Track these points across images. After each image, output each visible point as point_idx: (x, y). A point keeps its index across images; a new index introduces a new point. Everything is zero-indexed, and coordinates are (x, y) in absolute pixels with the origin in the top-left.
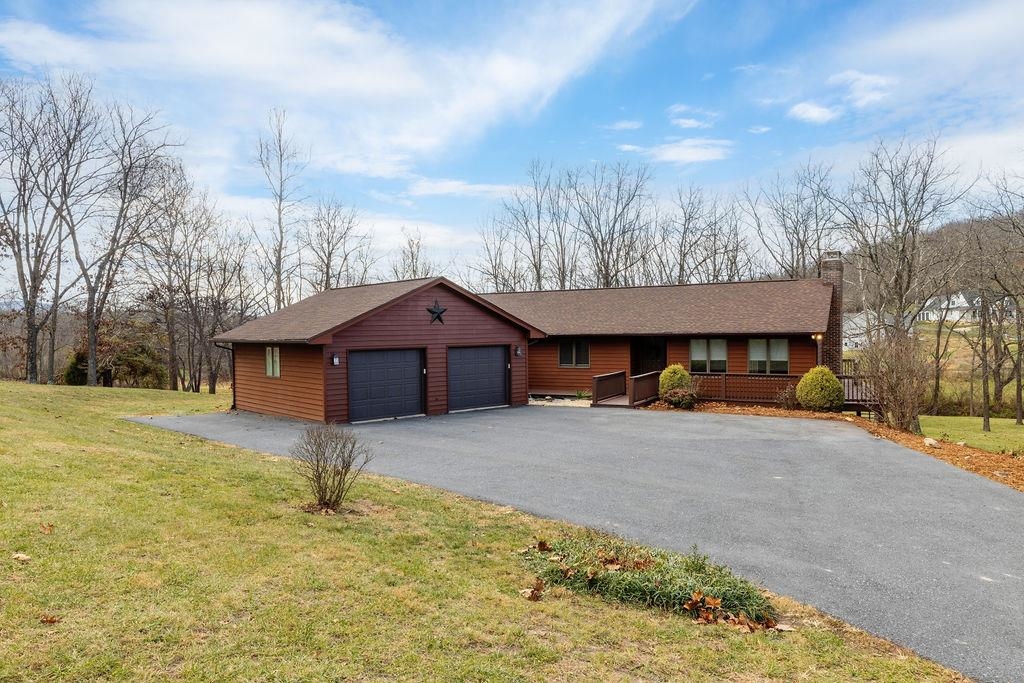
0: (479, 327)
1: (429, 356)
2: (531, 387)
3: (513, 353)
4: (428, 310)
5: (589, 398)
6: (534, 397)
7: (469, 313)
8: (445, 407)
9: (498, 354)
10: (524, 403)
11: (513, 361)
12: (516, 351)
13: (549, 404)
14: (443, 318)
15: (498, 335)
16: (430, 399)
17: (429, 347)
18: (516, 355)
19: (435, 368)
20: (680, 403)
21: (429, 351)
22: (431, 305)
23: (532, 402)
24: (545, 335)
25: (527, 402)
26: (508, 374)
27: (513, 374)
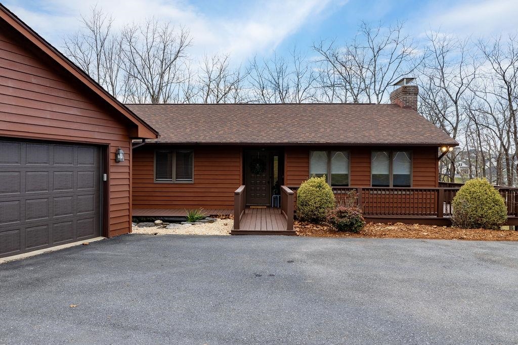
3: (111, 156)
5: (206, 220)
9: (87, 161)
10: (124, 232)
11: (111, 170)
12: (117, 154)
13: (162, 232)
15: (90, 128)
18: (117, 161)
23: (136, 229)
24: (157, 134)
25: (130, 229)
26: (103, 189)
27: (111, 189)
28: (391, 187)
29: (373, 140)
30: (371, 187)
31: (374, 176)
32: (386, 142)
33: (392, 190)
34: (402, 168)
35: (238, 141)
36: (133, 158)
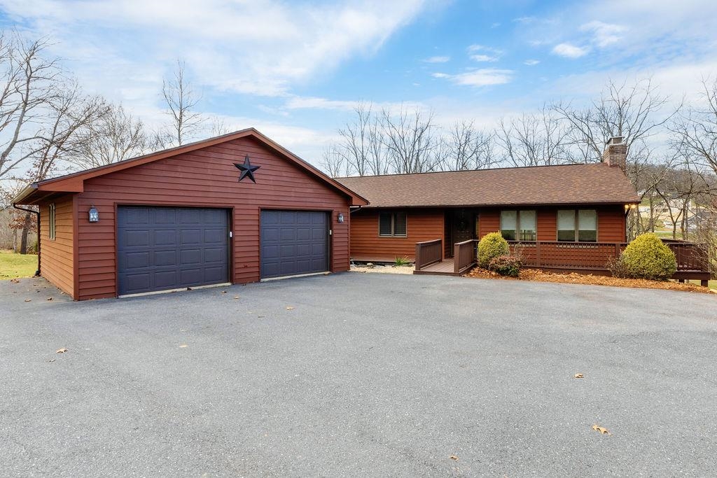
0: (297, 190)
1: (236, 217)
2: (353, 253)
3: (334, 218)
4: (237, 166)
5: (408, 264)
6: (356, 263)
7: (287, 174)
8: (257, 275)
9: (320, 220)
10: (346, 270)
11: (335, 227)
12: (338, 217)
13: (370, 270)
14: (255, 176)
15: (319, 200)
16: (237, 266)
17: (237, 207)
18: (338, 221)
19: (245, 232)
20: (508, 270)
21: (236, 212)
22: (241, 160)
23: (353, 268)
24: (367, 202)
25: (349, 268)
26: (330, 240)
27: (335, 240)
28: (577, 241)
29: (556, 200)
30: (557, 241)
31: (559, 232)
32: (567, 202)
33: (577, 244)
34: (588, 224)
35: (438, 204)
36: (351, 218)
